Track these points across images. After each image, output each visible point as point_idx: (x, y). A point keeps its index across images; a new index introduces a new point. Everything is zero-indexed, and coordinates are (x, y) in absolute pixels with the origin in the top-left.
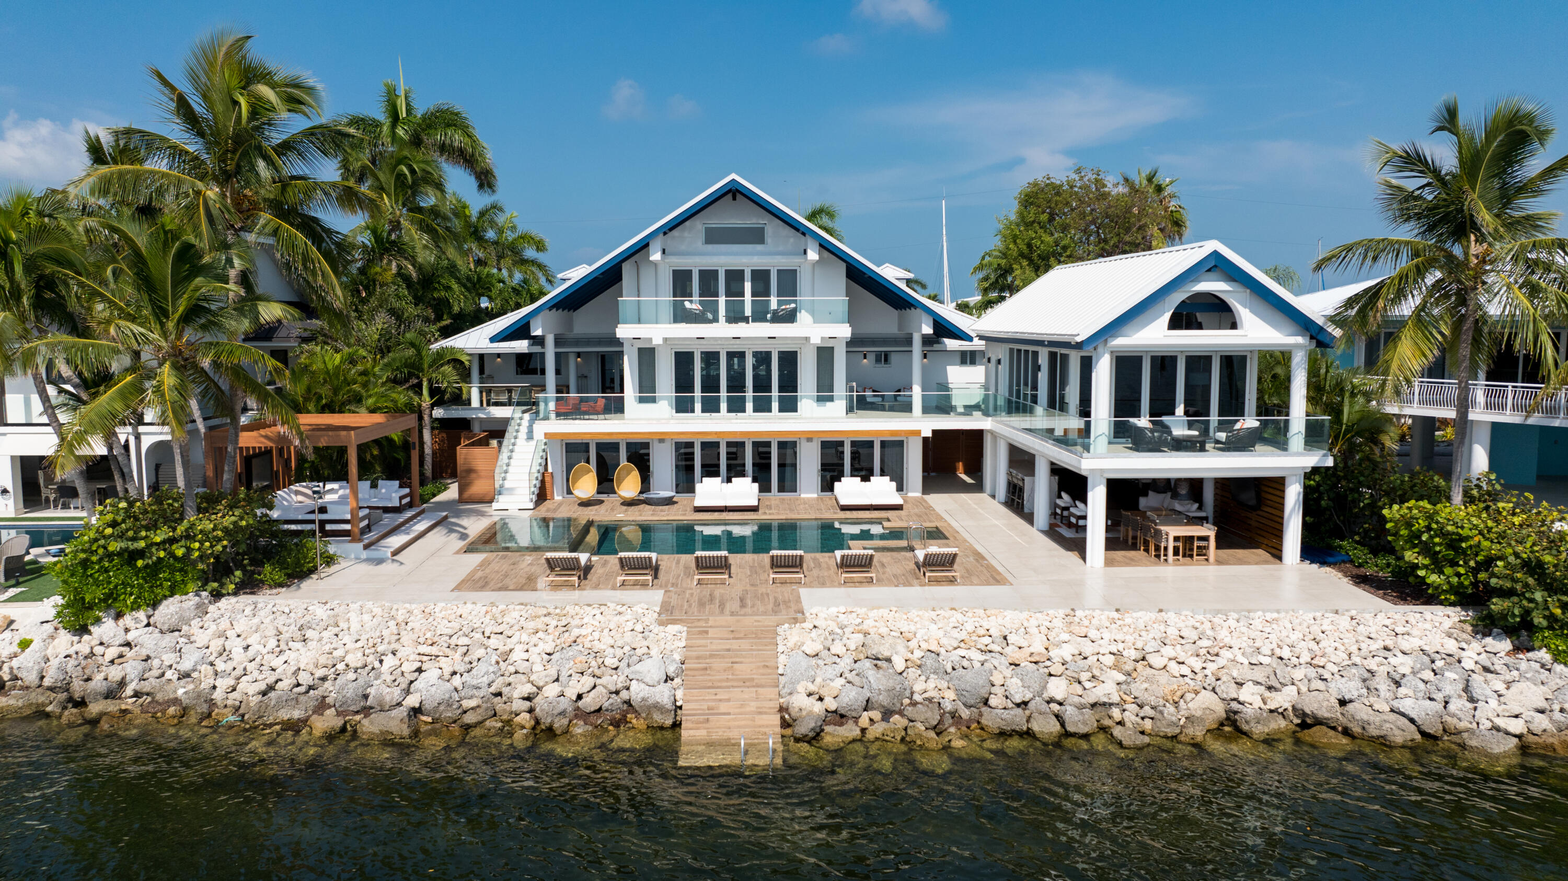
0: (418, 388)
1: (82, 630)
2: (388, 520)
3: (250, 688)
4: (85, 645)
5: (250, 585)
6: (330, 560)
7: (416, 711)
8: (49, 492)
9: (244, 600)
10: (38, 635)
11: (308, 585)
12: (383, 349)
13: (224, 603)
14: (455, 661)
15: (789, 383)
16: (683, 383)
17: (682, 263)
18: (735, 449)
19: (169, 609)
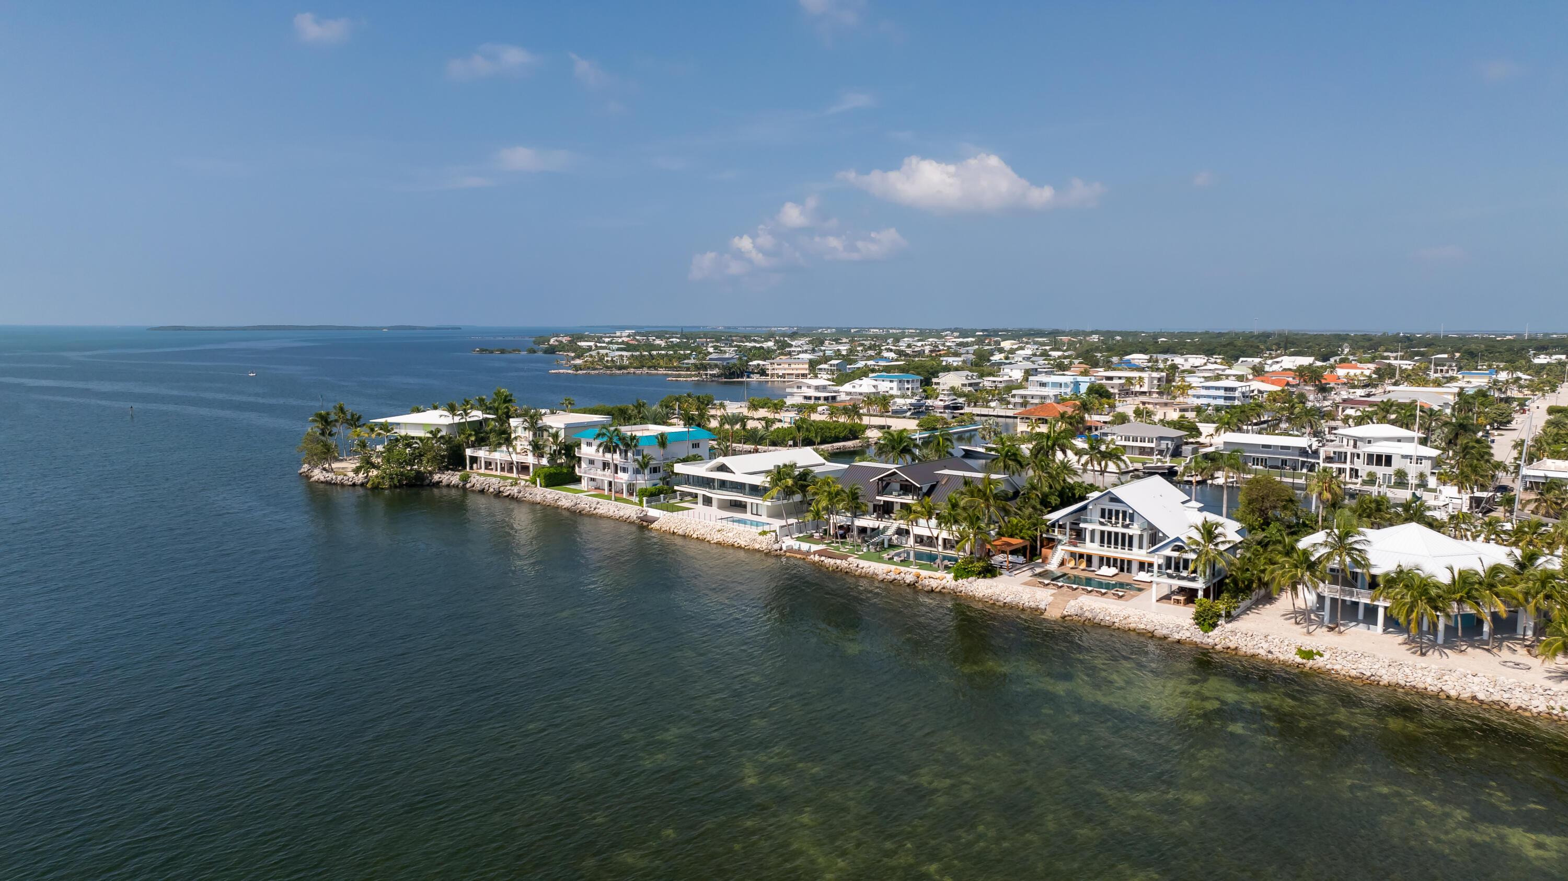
0: (1036, 530)
1: (956, 581)
2: (1018, 566)
3: (981, 595)
4: (957, 583)
5: (985, 577)
6: (1001, 574)
7: (1005, 603)
8: (948, 546)
9: (983, 580)
10: (950, 580)
11: (995, 579)
12: (1030, 517)
13: (980, 580)
14: (1014, 596)
15: (1131, 545)
16: (1102, 541)
17: (1103, 507)
18: (1115, 560)
19: (970, 579)
